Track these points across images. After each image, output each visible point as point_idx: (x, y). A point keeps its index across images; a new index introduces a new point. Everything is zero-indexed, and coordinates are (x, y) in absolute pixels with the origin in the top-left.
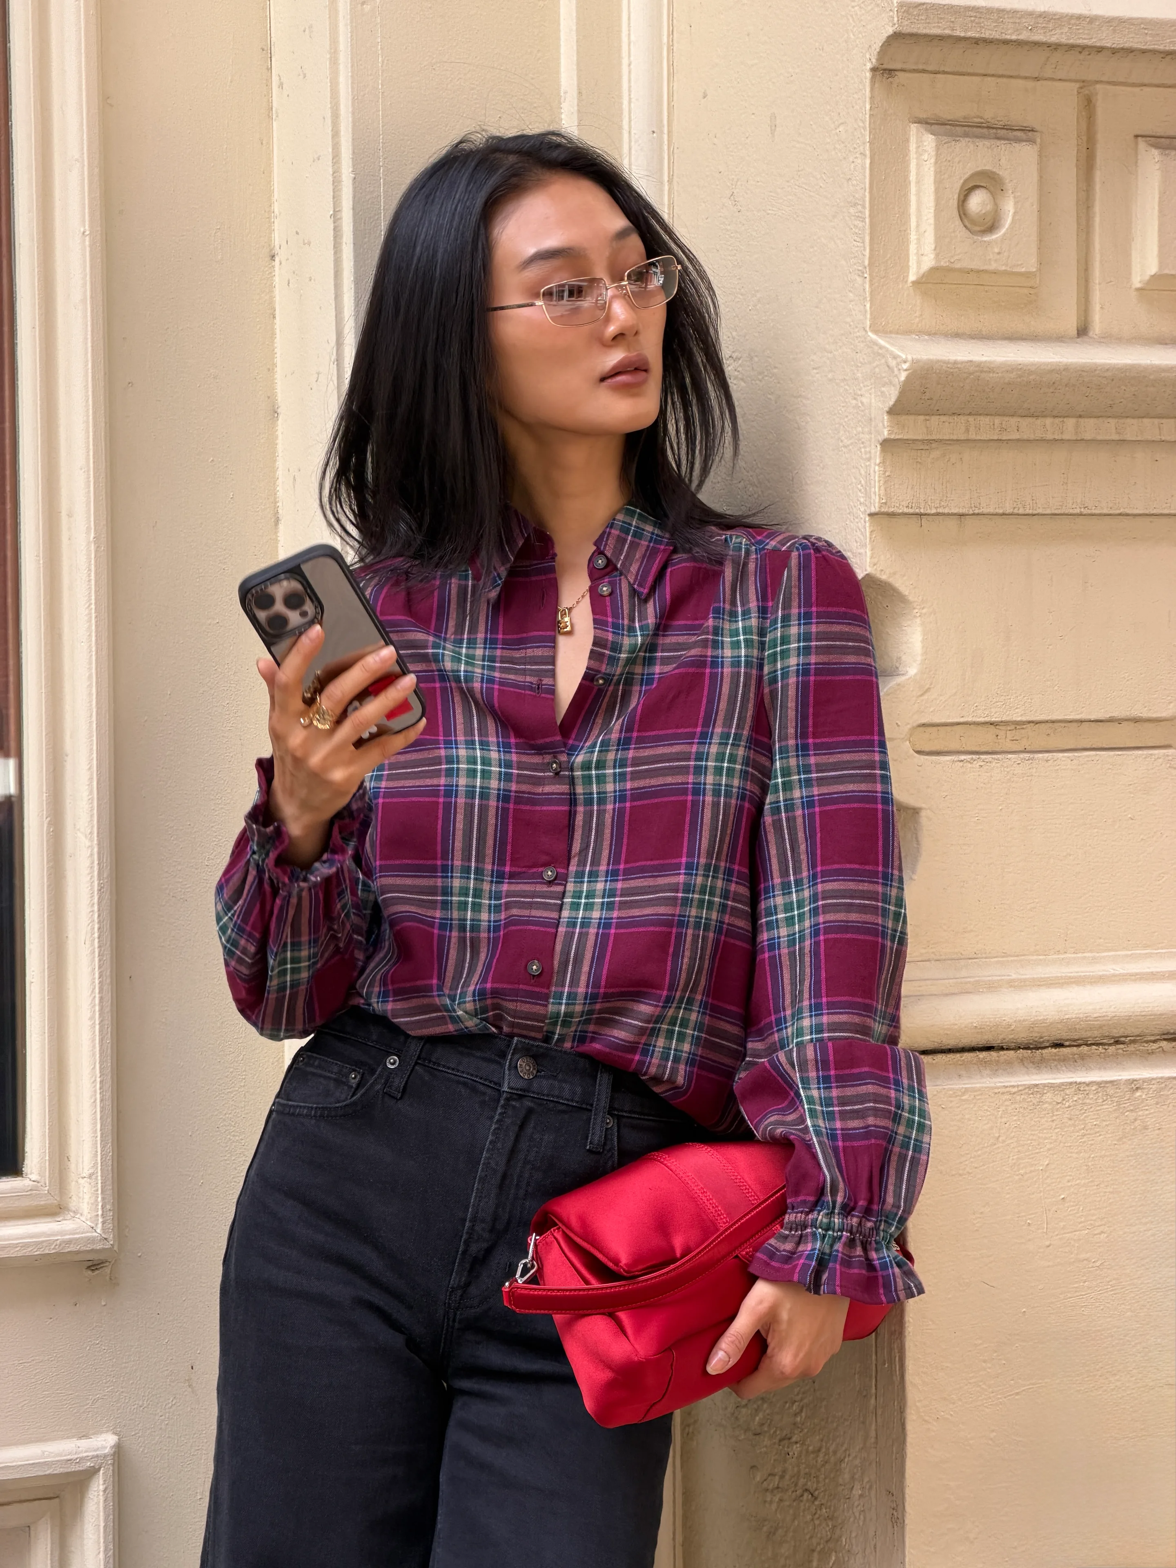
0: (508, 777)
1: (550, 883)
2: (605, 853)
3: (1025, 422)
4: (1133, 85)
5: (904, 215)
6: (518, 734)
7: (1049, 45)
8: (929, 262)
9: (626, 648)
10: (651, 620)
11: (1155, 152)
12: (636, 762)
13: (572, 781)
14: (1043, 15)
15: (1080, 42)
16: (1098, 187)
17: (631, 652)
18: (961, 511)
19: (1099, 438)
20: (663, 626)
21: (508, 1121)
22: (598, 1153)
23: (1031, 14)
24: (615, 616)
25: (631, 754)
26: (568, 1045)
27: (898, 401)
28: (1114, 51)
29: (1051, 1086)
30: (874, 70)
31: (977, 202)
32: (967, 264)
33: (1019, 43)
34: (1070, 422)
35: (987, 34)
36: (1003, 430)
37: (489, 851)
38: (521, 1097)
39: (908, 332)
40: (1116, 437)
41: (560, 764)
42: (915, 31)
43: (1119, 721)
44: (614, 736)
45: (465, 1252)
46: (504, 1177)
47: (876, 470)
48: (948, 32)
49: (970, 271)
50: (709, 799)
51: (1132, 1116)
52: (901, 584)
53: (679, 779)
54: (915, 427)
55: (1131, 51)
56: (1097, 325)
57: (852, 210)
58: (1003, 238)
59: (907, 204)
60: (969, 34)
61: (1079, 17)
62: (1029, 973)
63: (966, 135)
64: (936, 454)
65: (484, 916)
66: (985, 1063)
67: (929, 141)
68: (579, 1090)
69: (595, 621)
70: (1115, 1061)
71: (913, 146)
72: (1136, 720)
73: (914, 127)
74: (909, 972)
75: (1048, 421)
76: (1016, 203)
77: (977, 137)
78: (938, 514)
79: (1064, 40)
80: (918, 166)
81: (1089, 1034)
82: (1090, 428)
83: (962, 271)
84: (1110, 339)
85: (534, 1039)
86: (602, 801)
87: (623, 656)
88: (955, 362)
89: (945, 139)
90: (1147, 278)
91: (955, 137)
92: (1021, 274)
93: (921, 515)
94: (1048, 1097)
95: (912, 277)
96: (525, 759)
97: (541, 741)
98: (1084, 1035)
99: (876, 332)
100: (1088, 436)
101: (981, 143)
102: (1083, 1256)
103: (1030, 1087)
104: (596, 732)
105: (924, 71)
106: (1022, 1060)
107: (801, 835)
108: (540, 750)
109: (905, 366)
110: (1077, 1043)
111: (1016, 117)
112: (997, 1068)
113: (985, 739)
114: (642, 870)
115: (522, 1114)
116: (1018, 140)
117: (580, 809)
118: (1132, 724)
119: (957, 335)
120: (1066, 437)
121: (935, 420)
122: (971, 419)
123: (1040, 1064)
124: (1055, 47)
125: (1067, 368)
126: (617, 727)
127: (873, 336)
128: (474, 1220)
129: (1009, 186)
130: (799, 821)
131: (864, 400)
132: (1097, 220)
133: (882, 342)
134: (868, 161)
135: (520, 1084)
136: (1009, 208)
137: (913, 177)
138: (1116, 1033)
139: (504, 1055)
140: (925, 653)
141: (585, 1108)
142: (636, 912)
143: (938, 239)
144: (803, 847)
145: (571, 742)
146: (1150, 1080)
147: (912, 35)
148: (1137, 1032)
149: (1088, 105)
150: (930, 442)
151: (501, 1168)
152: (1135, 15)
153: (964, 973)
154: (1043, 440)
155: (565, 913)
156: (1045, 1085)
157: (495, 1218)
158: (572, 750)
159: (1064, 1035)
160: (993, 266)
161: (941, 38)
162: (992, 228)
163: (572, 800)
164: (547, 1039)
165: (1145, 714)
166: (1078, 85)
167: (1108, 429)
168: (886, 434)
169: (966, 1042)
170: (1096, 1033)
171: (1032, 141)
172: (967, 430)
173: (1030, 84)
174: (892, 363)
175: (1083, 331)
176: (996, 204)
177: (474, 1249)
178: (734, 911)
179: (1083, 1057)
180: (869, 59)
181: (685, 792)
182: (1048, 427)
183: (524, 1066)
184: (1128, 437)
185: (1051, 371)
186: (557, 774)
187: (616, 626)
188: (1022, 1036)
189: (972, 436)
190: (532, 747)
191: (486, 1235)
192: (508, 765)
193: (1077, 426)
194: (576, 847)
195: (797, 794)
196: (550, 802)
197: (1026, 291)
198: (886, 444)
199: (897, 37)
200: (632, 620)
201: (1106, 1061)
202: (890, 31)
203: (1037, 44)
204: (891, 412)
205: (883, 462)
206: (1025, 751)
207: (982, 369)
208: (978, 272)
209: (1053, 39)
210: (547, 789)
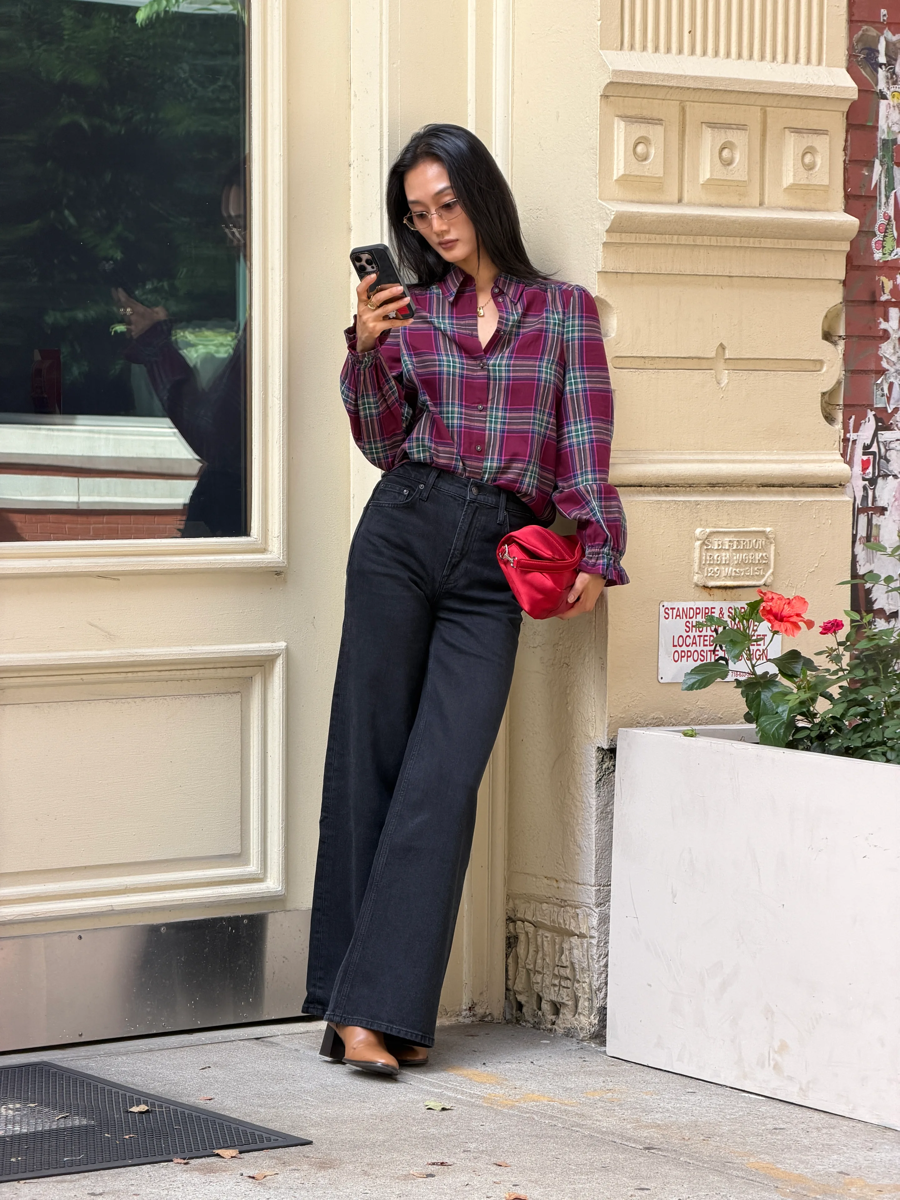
0: (463, 369)
1: (481, 411)
2: (501, 401)
3: (658, 237)
4: (701, 102)
5: (612, 154)
6: (466, 352)
7: (669, 87)
8: (621, 172)
9: (511, 320)
10: (520, 311)
11: (709, 129)
12: (514, 366)
13: (489, 370)
14: (667, 75)
15: (681, 85)
16: (687, 143)
17: (513, 322)
18: (633, 271)
19: (687, 243)
20: (524, 315)
21: (469, 511)
22: (501, 525)
23: (662, 74)
24: (506, 308)
25: (512, 362)
26: (490, 482)
27: (610, 227)
28: (694, 89)
29: (665, 501)
30: (601, 96)
31: (640, 149)
32: (636, 173)
33: (657, 86)
34: (675, 237)
35: (646, 82)
36: (649, 239)
37: (457, 396)
38: (474, 502)
39: (613, 200)
40: (693, 243)
41: (484, 364)
42: (618, 81)
43: (692, 358)
44: (506, 355)
45: (450, 562)
46: (467, 533)
47: (600, 254)
48: (630, 81)
49: (637, 176)
50: (543, 383)
51: (696, 515)
52: (609, 300)
53: (532, 374)
54: (616, 238)
55: (701, 89)
56: (686, 199)
57: (592, 151)
58: (650, 164)
59: (613, 149)
60: (639, 82)
61: (681, 76)
62: (656, 457)
63: (636, 122)
64: (624, 248)
65: (455, 421)
66: (640, 492)
67: (622, 124)
68: (494, 500)
69: (499, 310)
70: (689, 493)
71: (616, 126)
72: (699, 358)
73: (616, 118)
74: (612, 454)
75: (667, 236)
76: (655, 149)
77: (641, 123)
78: (624, 273)
79: (675, 85)
80: (618, 134)
81: (680, 482)
82: (683, 240)
83: (634, 176)
84: (690, 204)
85: (477, 479)
86: (500, 380)
87: (510, 323)
88: (632, 212)
89: (628, 123)
90: (705, 179)
91: (633, 123)
92: (657, 177)
93: (617, 273)
94: (664, 505)
95: (615, 178)
96: (469, 362)
97: (475, 355)
98: (678, 482)
99: (601, 200)
100: (682, 243)
101: (643, 125)
102: (676, 570)
103: (657, 501)
104: (497, 353)
105: (620, 96)
106: (654, 491)
107: (582, 403)
108: (475, 359)
109: (613, 213)
110: (675, 485)
111: (655, 115)
112: (644, 494)
113: (639, 363)
114: (517, 410)
115: (474, 509)
116: (656, 124)
117: (492, 382)
118: (697, 360)
119: (632, 202)
120: (674, 243)
121: (623, 235)
122: (637, 235)
123: (661, 493)
124: (671, 87)
125: (675, 215)
126: (507, 351)
127: (600, 201)
128: (454, 550)
129: (653, 142)
130: (581, 397)
131: (596, 227)
132: (686, 156)
133: (604, 203)
134: (598, 132)
135: (473, 497)
136: (652, 151)
137: (615, 138)
138: (690, 482)
139: (467, 486)
140: (618, 328)
141: (496, 507)
142: (515, 427)
143: (625, 163)
144: (582, 407)
145: (488, 356)
146: (703, 501)
147: (617, 83)
148: (698, 482)
149: (683, 110)
150: (621, 243)
151: (466, 530)
152: (702, 75)
153: (631, 456)
154: (665, 244)
155: (488, 425)
156: (663, 501)
157: (463, 549)
158: (488, 359)
159: (671, 482)
160: (647, 174)
161: (628, 84)
162: (645, 159)
163: (488, 378)
164: (482, 480)
165: (702, 356)
166: (678, 102)
167: (690, 240)
168: (605, 240)
169: (633, 482)
170: (682, 482)
171: (662, 125)
172: (636, 239)
173: (661, 101)
174: (608, 212)
175: (680, 201)
176: (648, 150)
177: (454, 560)
178: (551, 429)
179: (677, 491)
180: (600, 92)
181: (534, 380)
182: (667, 239)
183: (474, 490)
184: (698, 244)
185: (670, 216)
186: (482, 368)
187: (507, 312)
188: (654, 481)
189: (637, 242)
190: (472, 358)
191: (459, 555)
192: (463, 364)
193: (678, 239)
194: (490, 397)
195: (580, 386)
196: (480, 379)
197: (658, 184)
198: (605, 244)
199: (611, 83)
200: (512, 310)
201: (686, 493)
202: (609, 81)
203: (664, 86)
204: (607, 231)
205: (603, 251)
206: (655, 369)
207: (642, 215)
208: (641, 176)
209: (671, 84)
210: (479, 373)
